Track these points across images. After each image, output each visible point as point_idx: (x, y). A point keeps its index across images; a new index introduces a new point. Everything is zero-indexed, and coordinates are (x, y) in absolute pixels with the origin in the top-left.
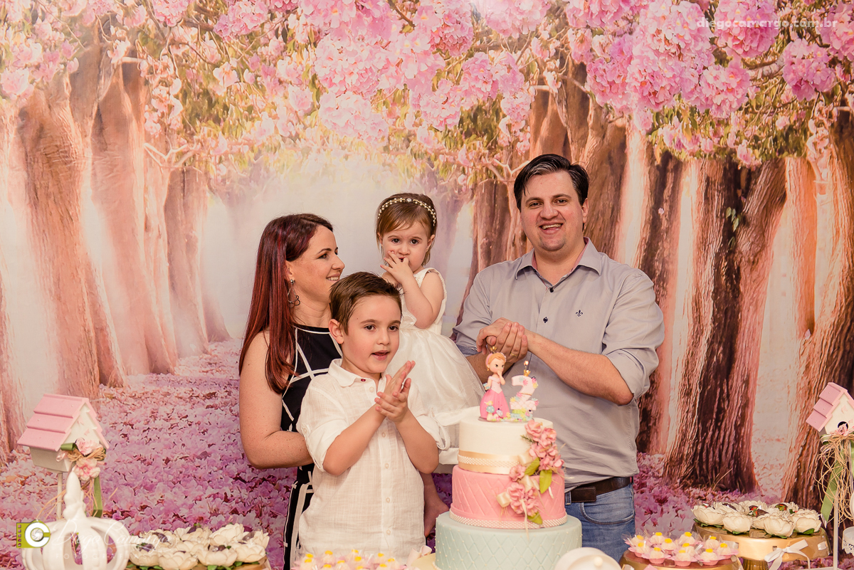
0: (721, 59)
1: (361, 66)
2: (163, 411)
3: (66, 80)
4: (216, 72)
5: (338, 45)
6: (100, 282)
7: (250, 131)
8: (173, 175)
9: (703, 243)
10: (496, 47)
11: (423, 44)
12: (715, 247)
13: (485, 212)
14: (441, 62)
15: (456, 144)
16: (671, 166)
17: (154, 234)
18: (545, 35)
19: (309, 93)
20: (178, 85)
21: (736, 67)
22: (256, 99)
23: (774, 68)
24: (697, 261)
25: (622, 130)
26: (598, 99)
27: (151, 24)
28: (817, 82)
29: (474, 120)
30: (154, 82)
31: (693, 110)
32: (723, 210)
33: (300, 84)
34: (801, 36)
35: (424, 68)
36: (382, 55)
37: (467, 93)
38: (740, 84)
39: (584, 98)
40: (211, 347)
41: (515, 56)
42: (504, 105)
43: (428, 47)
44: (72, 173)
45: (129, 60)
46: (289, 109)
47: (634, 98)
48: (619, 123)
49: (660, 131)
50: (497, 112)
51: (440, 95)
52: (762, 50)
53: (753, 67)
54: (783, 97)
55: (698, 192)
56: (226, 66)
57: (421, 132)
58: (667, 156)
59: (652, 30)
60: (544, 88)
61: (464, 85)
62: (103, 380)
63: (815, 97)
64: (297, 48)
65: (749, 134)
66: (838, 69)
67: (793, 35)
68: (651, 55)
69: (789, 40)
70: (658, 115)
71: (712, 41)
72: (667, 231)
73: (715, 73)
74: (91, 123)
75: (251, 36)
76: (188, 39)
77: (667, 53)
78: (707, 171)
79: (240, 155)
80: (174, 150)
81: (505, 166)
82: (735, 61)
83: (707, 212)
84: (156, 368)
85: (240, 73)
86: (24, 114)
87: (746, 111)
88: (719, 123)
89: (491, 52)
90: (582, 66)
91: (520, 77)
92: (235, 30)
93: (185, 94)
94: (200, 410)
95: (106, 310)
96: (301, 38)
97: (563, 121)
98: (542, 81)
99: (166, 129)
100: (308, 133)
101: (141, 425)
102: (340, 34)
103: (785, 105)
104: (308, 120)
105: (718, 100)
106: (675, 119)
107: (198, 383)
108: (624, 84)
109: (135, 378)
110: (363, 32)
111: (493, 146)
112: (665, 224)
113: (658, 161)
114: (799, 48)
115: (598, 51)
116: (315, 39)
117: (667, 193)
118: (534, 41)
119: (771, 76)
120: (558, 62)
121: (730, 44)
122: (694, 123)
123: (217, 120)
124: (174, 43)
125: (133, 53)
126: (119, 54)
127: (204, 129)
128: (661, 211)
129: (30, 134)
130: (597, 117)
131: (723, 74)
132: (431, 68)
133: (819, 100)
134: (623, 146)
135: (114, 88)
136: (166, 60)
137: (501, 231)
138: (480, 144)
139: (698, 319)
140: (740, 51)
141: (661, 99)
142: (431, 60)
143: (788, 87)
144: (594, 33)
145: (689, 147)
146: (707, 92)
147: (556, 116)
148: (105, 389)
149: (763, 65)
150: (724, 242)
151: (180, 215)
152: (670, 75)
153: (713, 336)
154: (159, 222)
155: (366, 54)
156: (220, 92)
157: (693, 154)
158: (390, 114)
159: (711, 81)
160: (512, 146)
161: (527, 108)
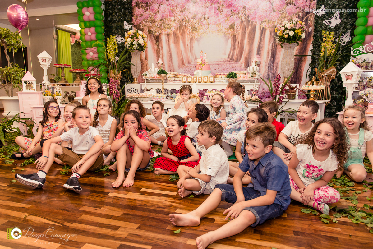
0: (274, 11)
1: (214, 21)
2: (190, 68)
3: (178, 28)
4: (196, 24)
5: (212, 18)
6: (182, 52)
7: (200, 32)
8: (191, 38)
9: (270, 42)
10: (234, 15)
11: (224, 16)
12: (272, 42)
13: (233, 40)
14: (226, 18)
15: (228, 30)
16: (264, 29)
17: (188, 46)
18: (242, 12)
19: (208, 25)
20: (191, 27)
21: (277, 12)
22: (201, 27)
23: (284, 11)
24: (268, 45)
25: (255, 25)
26: (251, 21)
27: (188, 19)
28: (293, 12)
29: (231, 26)
30: (188, 27)
31: (268, 20)
32: (274, 36)
33: (206, 24)
34: (290, 4)
35: (224, 20)
36: (217, 19)
37: (230, 22)
38: (278, 15)
39: (249, 21)
40: (195, 60)
41: (237, 16)
42: (235, 24)
43: (224, 17)
44: (179, 39)
45: (185, 24)
46: (205, 28)
47: (257, 20)
48: (255, 24)
49: (262, 24)
50: (234, 25)
51: (226, 23)
52: (282, 8)
53: (280, 11)
54: (286, 16)
55: (269, 33)
56: (197, 23)
57: (223, 29)
58: (263, 28)
59: (261, 8)
60: (242, 20)
61: (229, 21)
62: (183, 65)
63: (293, 15)
64: (206, 19)
65: (279, 23)
66: (298, 9)
67: (288, 4)
68: (261, 12)
69: (288, 5)
70: (262, 22)
71: (273, 8)
72: (263, 40)
73: (273, 13)
74: (181, 33)
75: (200, 19)
76: (192, 20)
77: (264, 12)
78: (271, 30)
79: (199, 35)
80: (191, 35)
81: (236, 32)
82: (277, 11)
83: (271, 36)
84: (189, 63)
85: (199, 24)
86: (174, 33)
87: (279, 19)
88: (273, 22)
89: (234, 16)
90: (249, 16)
91: (238, 19)
92: (198, 18)
93: (192, 28)
94: (194, 68)
95: (183, 56)
96: (206, 18)
97: (245, 25)
98: (242, 19)
99: (190, 32)
100: (208, 31)
101: (187, 70)
102: (212, 17)
103: (287, 17)
104: (207, 29)
105: (273, 18)
106: (265, 22)
107: (194, 65)
108: (256, 18)
109: (187, 64)
110: (215, 16)
111: (234, 30)
112: (262, 39)
113: (262, 29)
114: (290, 6)
115: (251, 13)
116: (208, 18)
117: (263, 34)
118: (241, 13)
119: (284, 12)
120: (244, 16)
121: (276, 8)
122: (268, 22)
123: (196, 31)
124: (191, 21)
125: (186, 23)
126: (184, 24)
127: (194, 32)
128: (262, 37)
129: (174, 35)
130: (251, 23)
131: (275, 13)
132: (225, 20)
133: (294, 15)
134: (255, 27)
135: (184, 28)
136: (189, 23)
137: (235, 43)
138: (232, 30)
139: (268, 54)
140: (278, 9)
141: (262, 19)
142: (225, 18)
143: (287, 14)
144: (251, 10)
145: (267, 26)
146: (271, 17)
147: (244, 24)
148: (183, 66)
149: (282, 11)
150: (274, 41)
151: (191, 44)
152: (264, 15)
153: (271, 56)
154: (189, 45)
155: (215, 19)
156: (196, 27)
157: (268, 27)
158: (218, 27)
159: (272, 15)
160: (237, 29)
161: (239, 23)
